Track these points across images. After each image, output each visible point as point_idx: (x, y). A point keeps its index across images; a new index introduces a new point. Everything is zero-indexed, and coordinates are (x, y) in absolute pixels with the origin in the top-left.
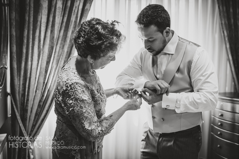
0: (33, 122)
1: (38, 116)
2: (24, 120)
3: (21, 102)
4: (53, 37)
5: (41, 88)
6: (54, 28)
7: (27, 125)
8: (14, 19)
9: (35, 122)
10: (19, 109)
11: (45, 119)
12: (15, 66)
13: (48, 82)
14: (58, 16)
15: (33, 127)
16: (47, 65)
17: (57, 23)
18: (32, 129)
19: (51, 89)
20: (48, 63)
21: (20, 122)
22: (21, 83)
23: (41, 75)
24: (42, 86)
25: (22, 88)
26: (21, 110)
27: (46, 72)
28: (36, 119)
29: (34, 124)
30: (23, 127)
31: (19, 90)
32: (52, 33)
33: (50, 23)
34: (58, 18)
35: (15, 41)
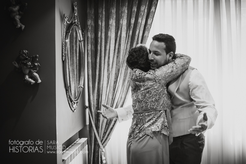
0: (105, 130)
1: (108, 125)
2: (97, 127)
3: (96, 113)
4: (119, 61)
5: (110, 103)
6: (119, 54)
7: (100, 132)
8: (90, 50)
9: (106, 130)
10: (94, 119)
11: (114, 128)
12: (91, 85)
13: (115, 98)
14: (123, 44)
15: (105, 134)
16: (114, 84)
17: (122, 50)
18: (104, 136)
19: (118, 104)
20: (115, 82)
21: (94, 129)
22: (95, 98)
23: (110, 92)
24: (111, 101)
25: (96, 102)
26: (95, 120)
27: (114, 89)
28: (107, 128)
29: (105, 131)
30: (97, 133)
31: (94, 104)
32: (118, 58)
33: (117, 50)
34: (123, 45)
35: (91, 66)
